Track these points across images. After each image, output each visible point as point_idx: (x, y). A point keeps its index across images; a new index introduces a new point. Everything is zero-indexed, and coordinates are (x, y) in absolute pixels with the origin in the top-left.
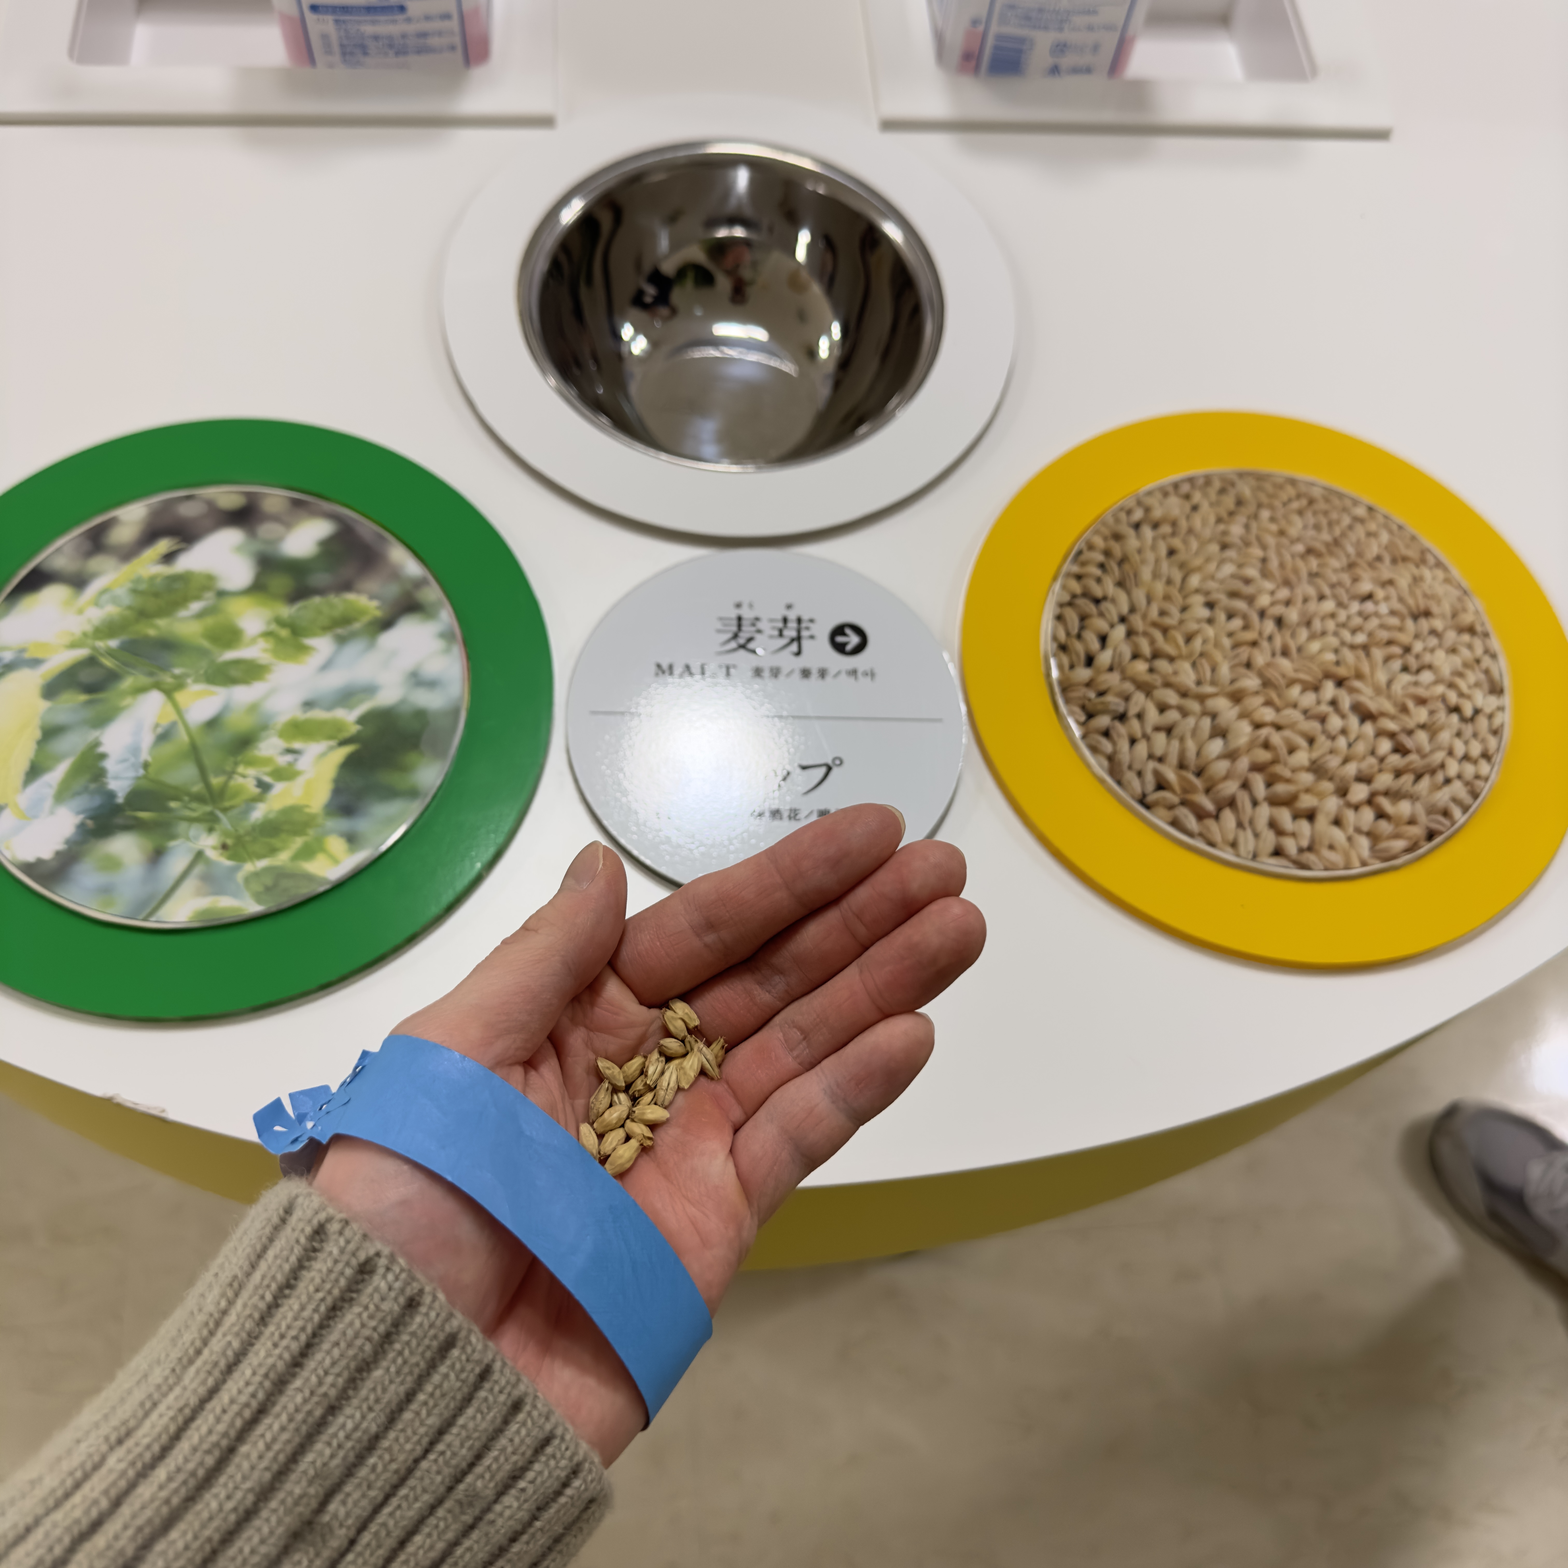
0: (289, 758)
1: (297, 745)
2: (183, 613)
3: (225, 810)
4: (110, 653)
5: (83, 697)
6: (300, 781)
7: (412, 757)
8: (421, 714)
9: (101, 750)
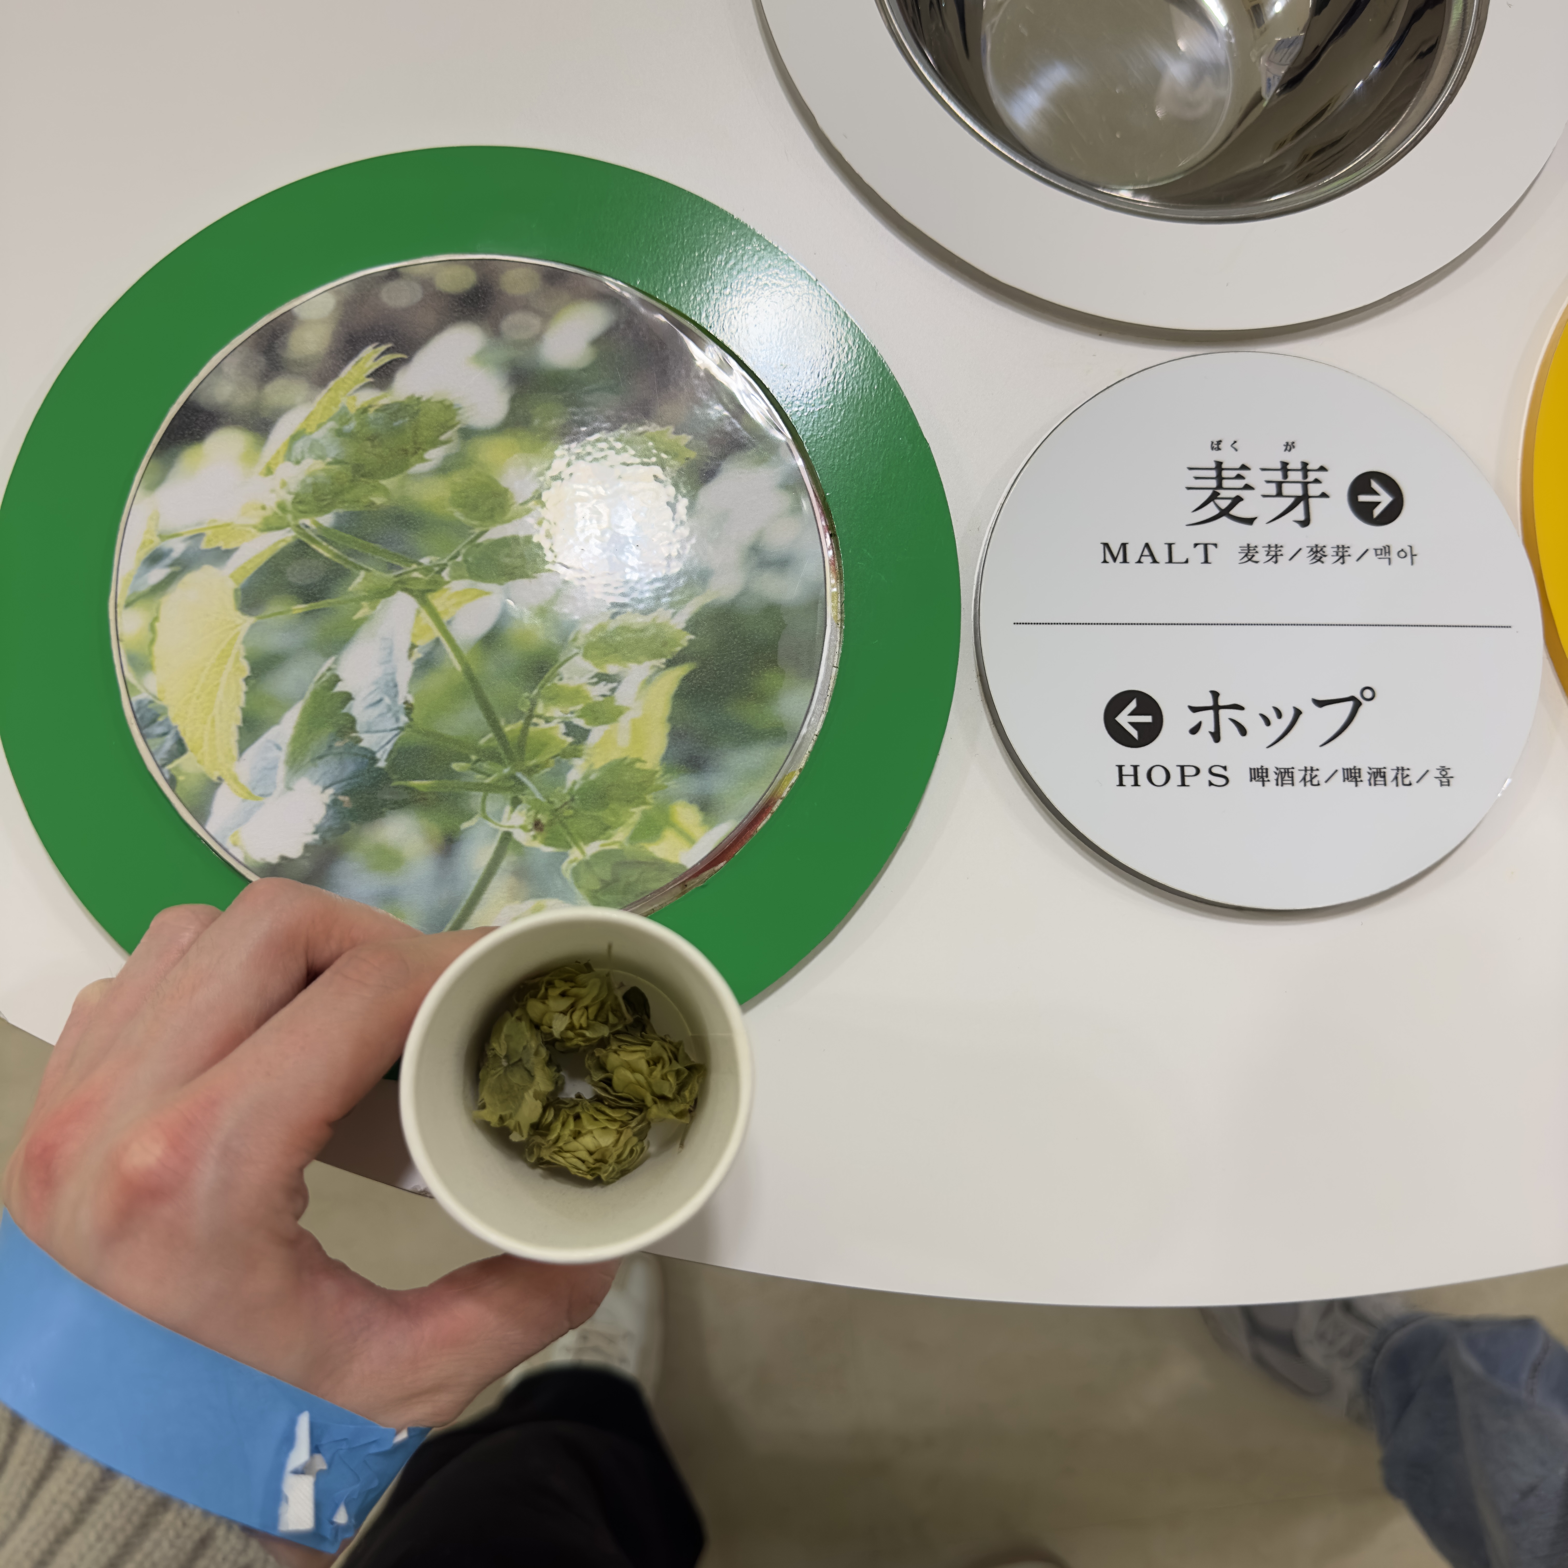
0: (603, 688)
1: (611, 669)
2: (418, 468)
3: (530, 772)
4: (325, 535)
5: (300, 608)
6: (624, 722)
7: (769, 679)
8: (772, 610)
9: (340, 688)
